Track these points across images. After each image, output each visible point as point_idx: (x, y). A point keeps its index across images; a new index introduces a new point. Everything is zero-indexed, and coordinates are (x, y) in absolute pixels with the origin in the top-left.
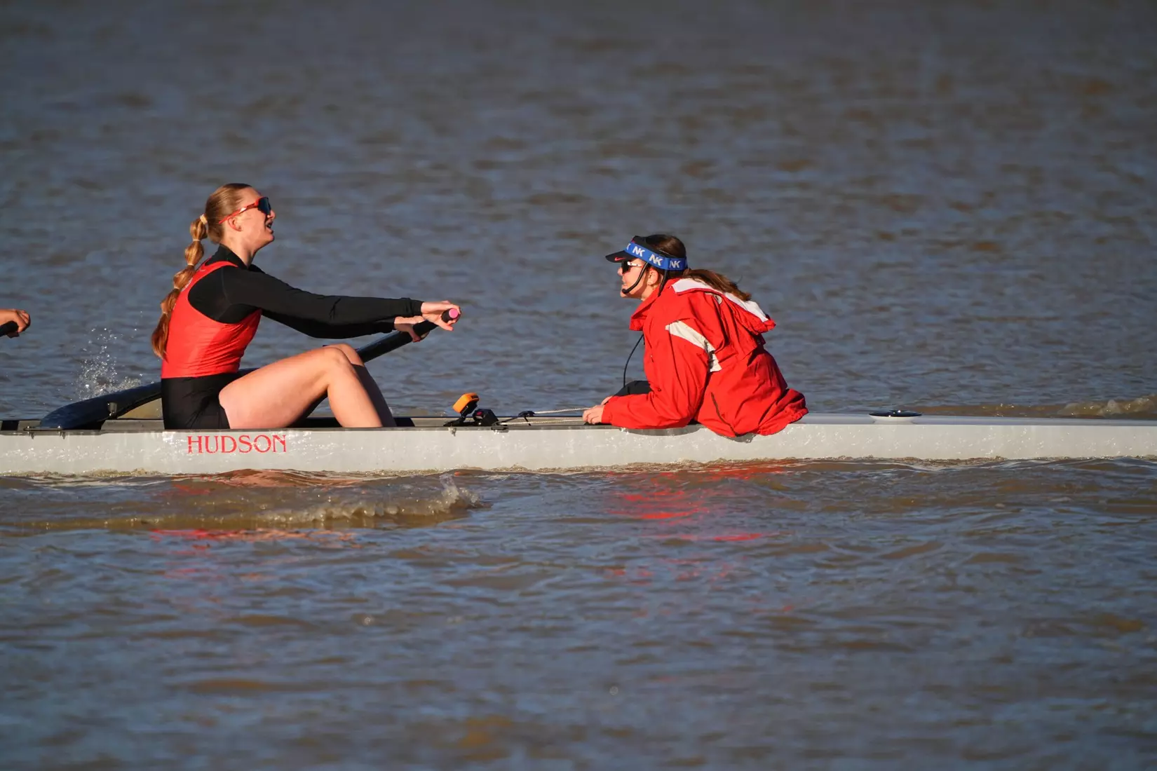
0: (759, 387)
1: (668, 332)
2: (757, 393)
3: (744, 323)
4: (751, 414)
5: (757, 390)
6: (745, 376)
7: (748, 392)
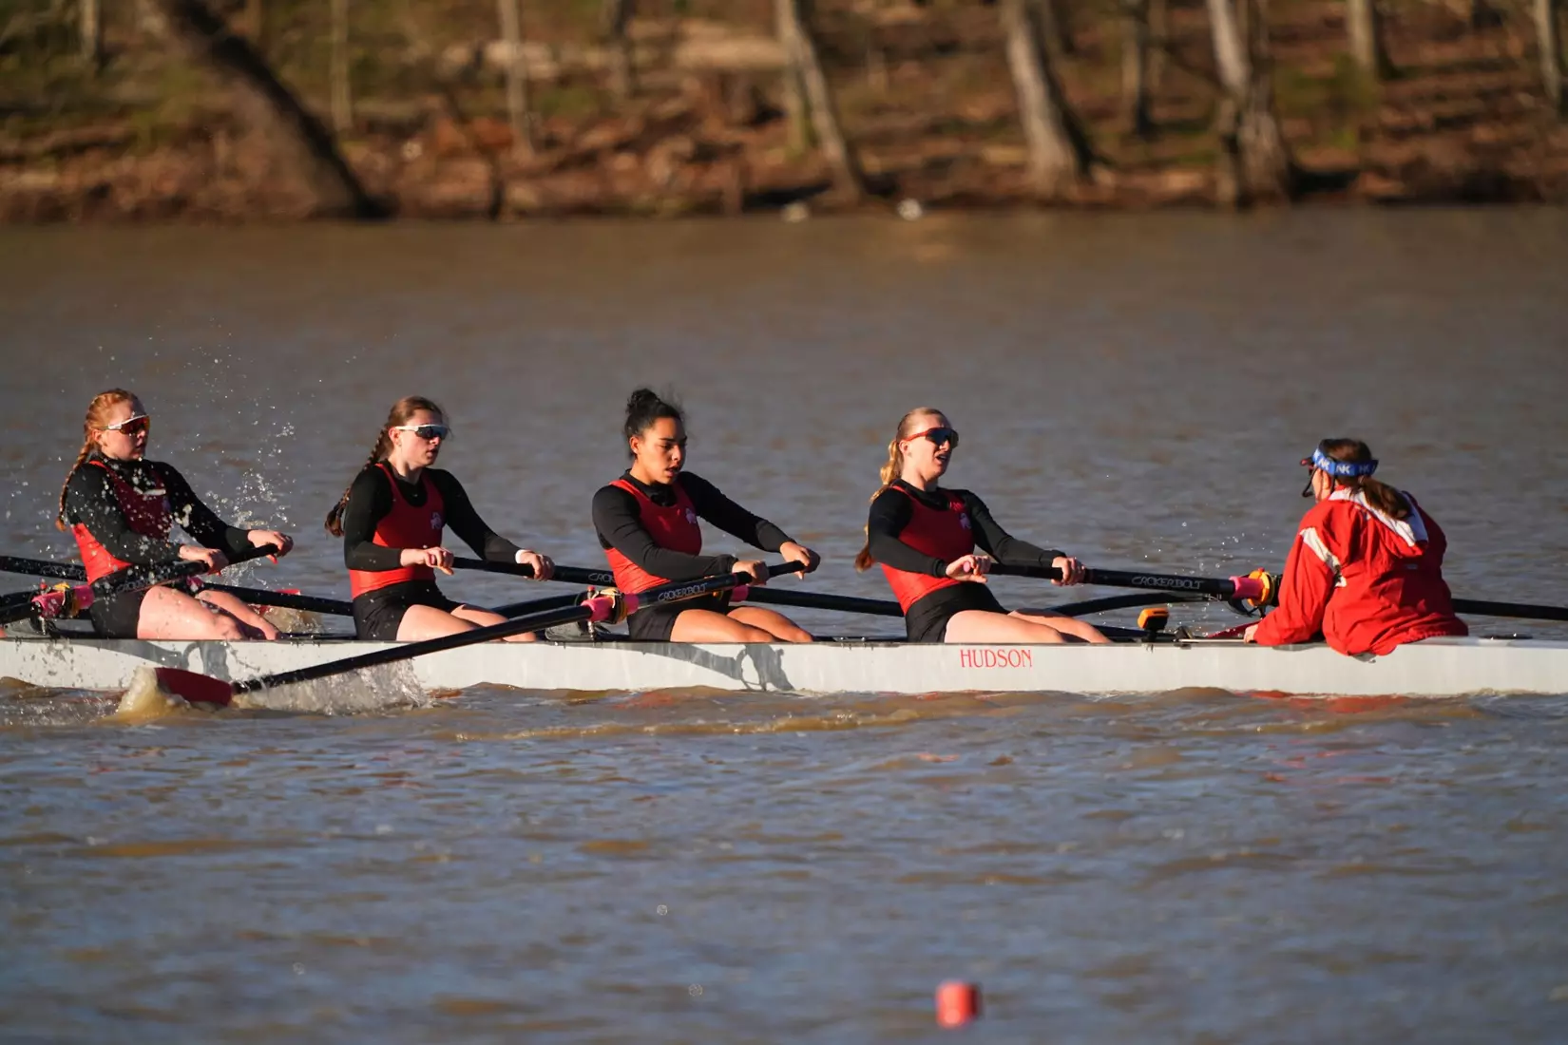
0: (1381, 610)
1: (1302, 538)
2: (1377, 616)
3: (1387, 544)
4: (1363, 636)
5: (1379, 612)
6: (1365, 597)
7: (1365, 613)
